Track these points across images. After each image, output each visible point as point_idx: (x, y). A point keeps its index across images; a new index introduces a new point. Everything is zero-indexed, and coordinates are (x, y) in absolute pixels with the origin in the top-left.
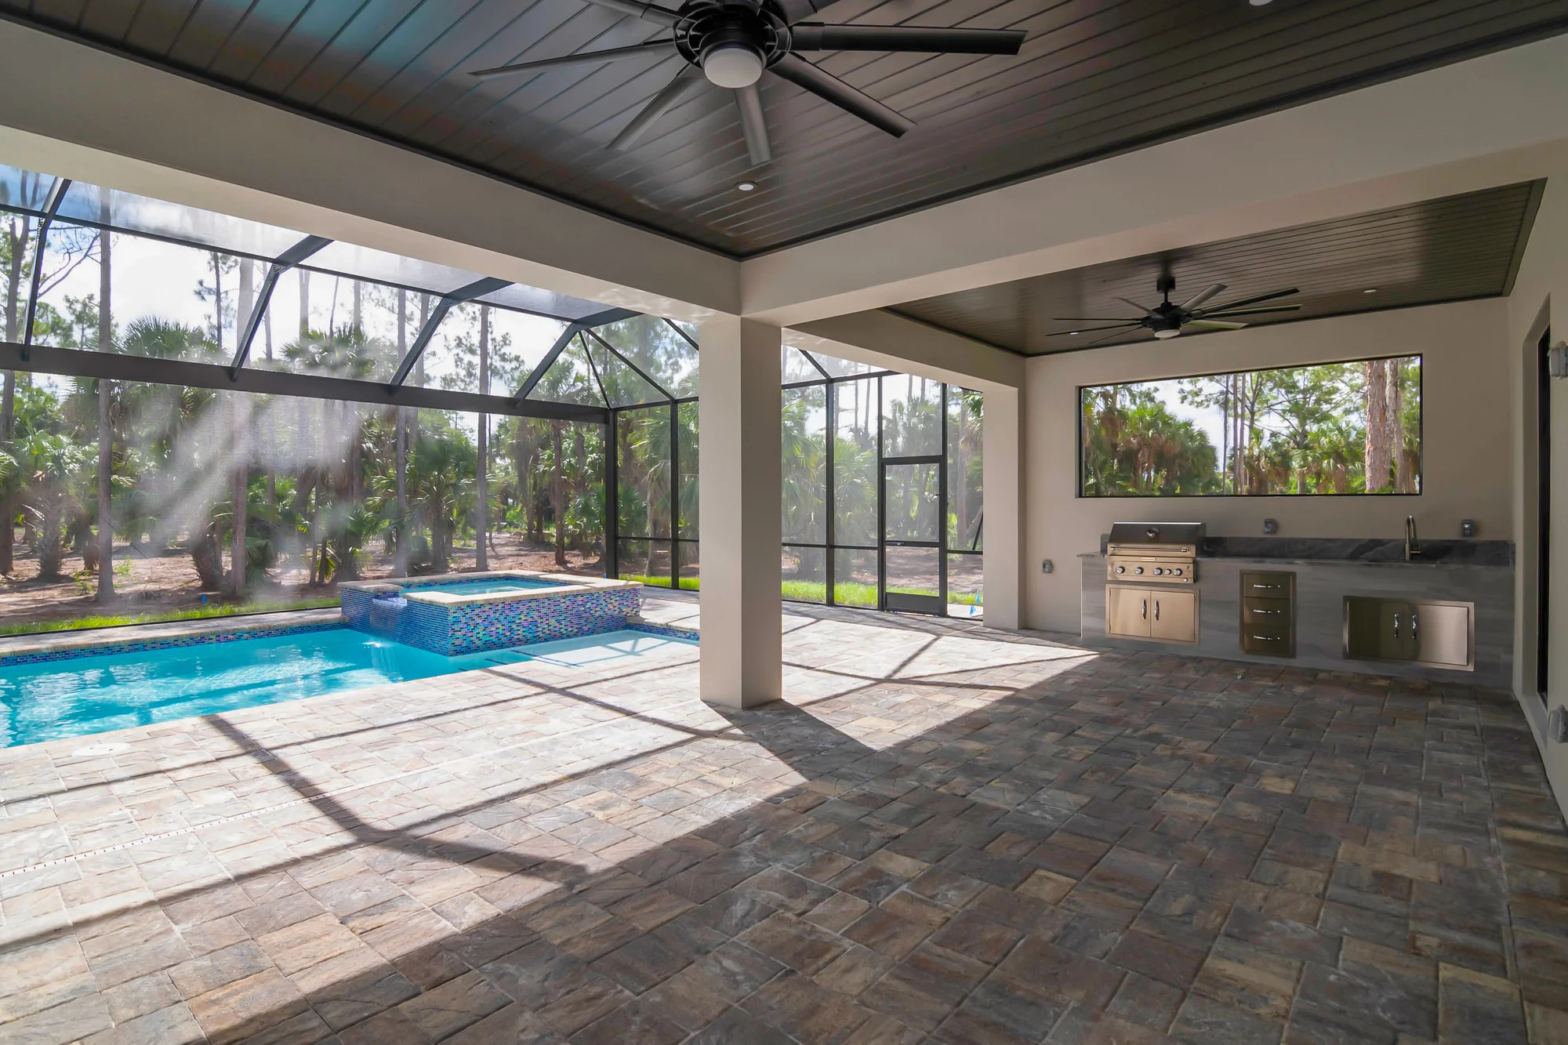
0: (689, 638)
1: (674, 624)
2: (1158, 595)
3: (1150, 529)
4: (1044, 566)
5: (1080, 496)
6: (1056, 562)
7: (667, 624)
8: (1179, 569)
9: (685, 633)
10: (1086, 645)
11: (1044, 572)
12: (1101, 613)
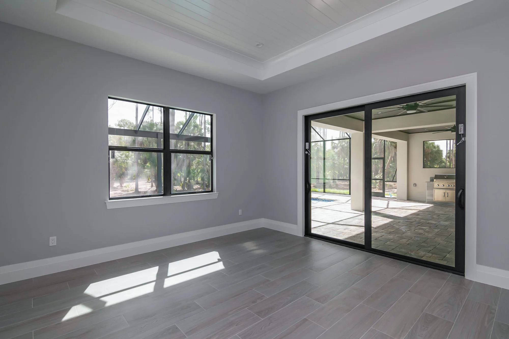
0: (323, 201)
1: (319, 198)
2: (448, 191)
3: (445, 176)
4: (414, 185)
5: (424, 168)
6: (417, 184)
7: (317, 198)
8: (453, 185)
9: (322, 200)
10: (428, 203)
11: (414, 186)
12: (432, 195)
